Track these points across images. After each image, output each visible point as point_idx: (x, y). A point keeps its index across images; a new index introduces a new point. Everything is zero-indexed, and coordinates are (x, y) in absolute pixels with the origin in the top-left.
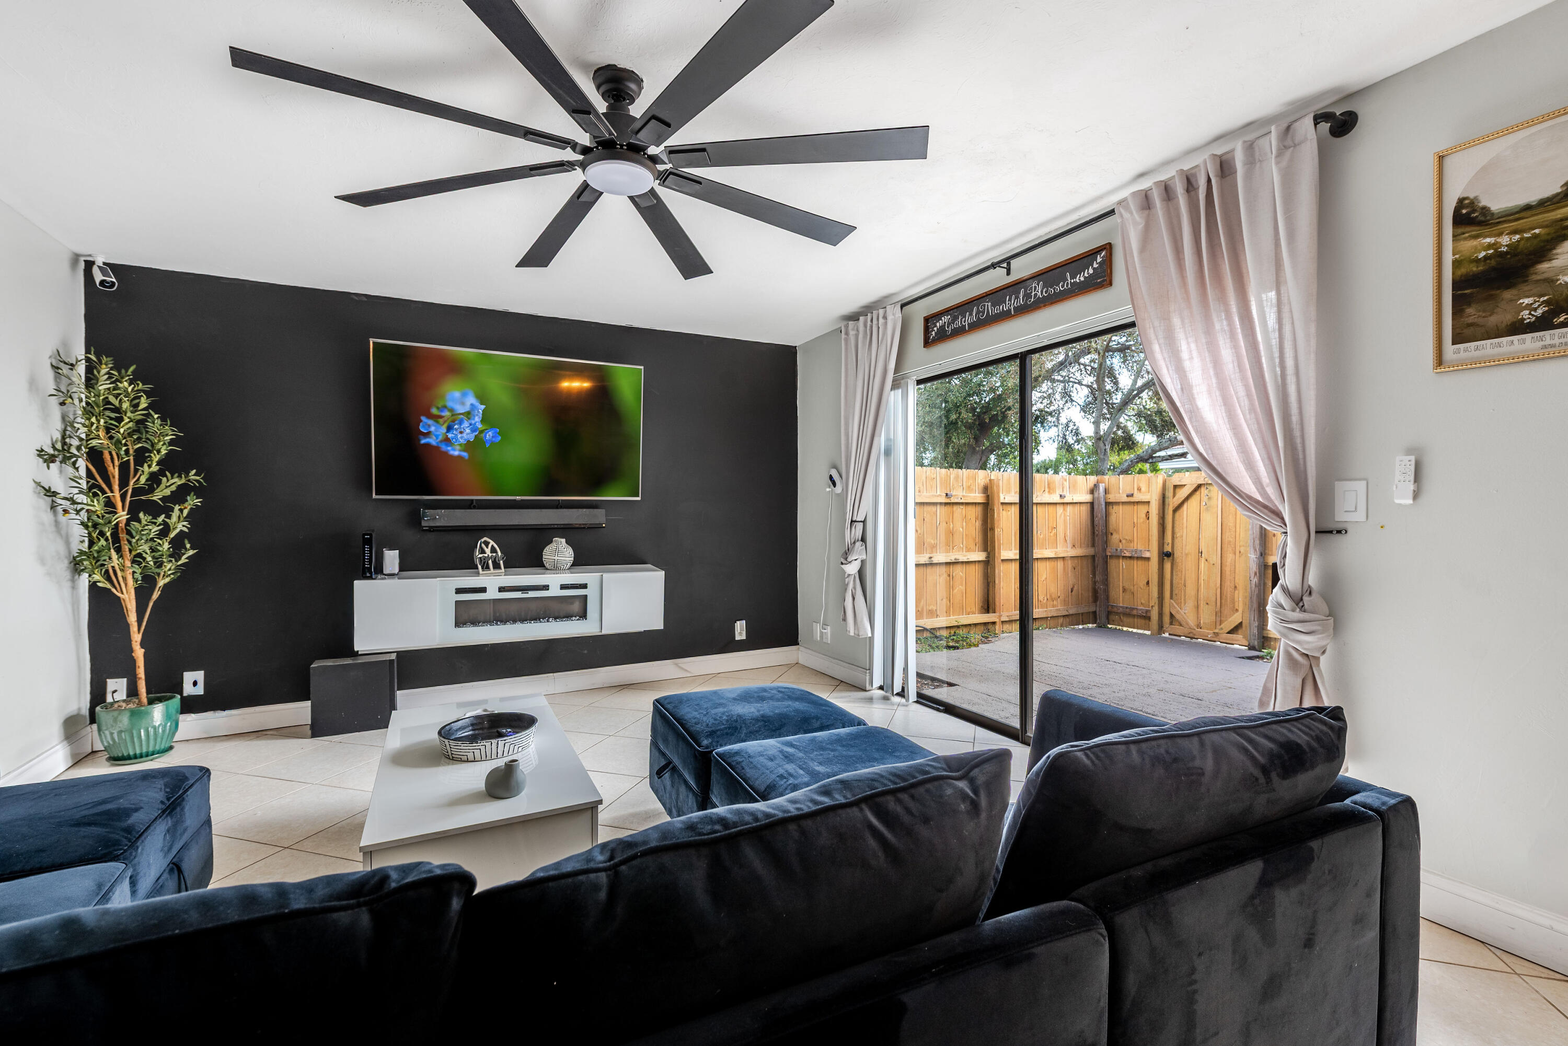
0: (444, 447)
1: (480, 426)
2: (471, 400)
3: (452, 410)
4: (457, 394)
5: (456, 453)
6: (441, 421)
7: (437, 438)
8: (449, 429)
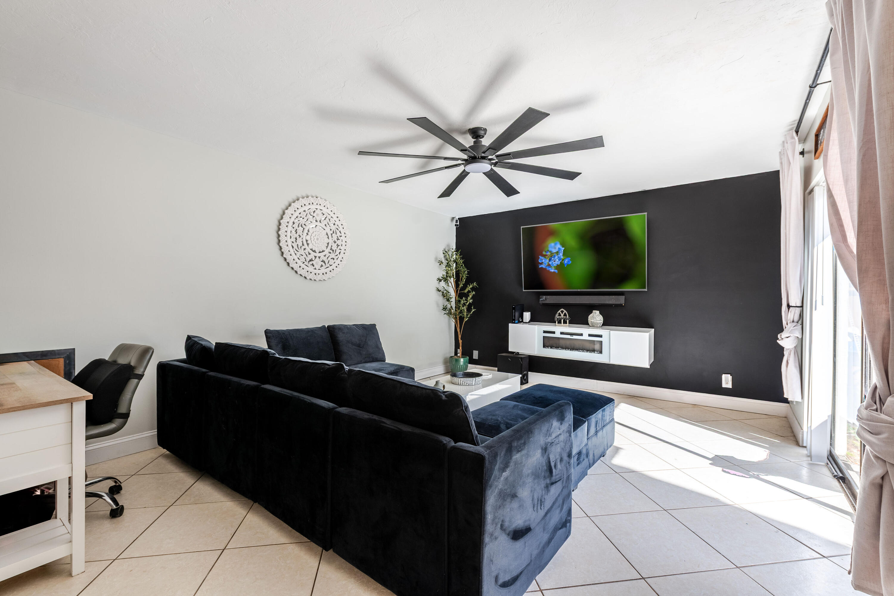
0: (548, 268)
1: (562, 257)
2: (559, 246)
3: (551, 252)
4: (553, 244)
5: (553, 271)
6: (547, 257)
7: (545, 265)
8: (550, 260)
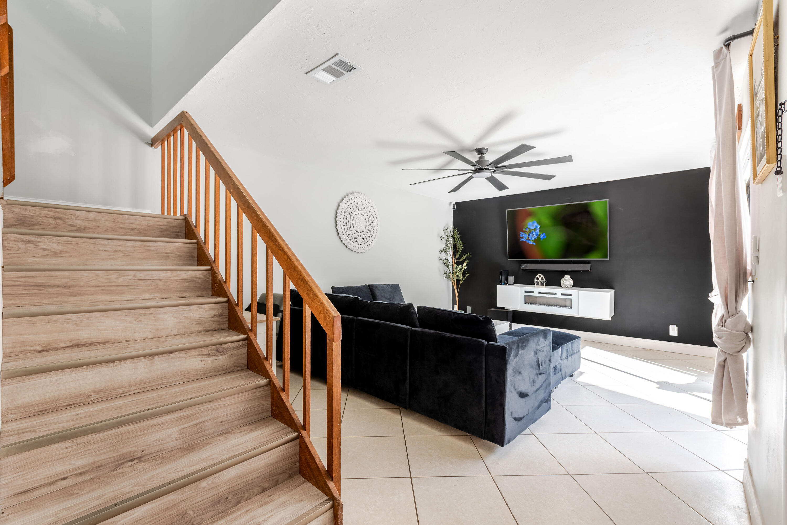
0: (527, 242)
1: (539, 233)
2: (536, 224)
3: (529, 229)
4: (531, 223)
5: (531, 243)
6: (526, 233)
7: (525, 239)
8: (529, 235)
